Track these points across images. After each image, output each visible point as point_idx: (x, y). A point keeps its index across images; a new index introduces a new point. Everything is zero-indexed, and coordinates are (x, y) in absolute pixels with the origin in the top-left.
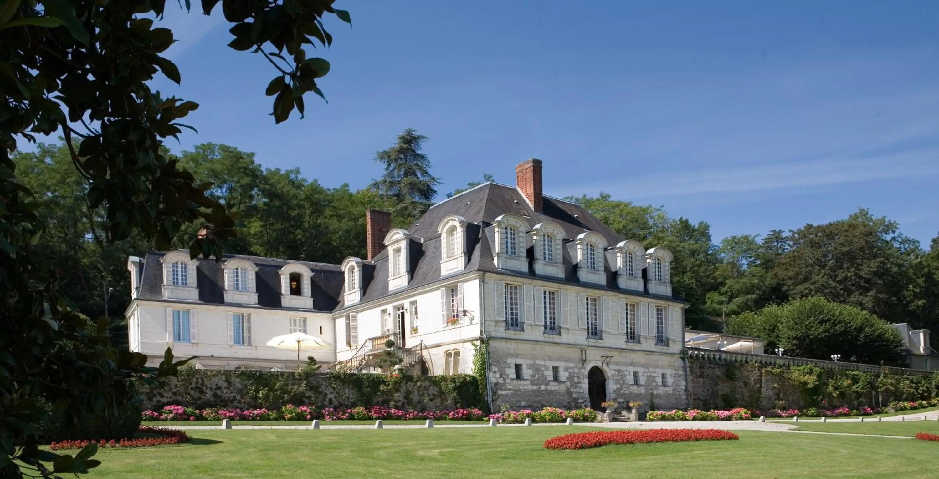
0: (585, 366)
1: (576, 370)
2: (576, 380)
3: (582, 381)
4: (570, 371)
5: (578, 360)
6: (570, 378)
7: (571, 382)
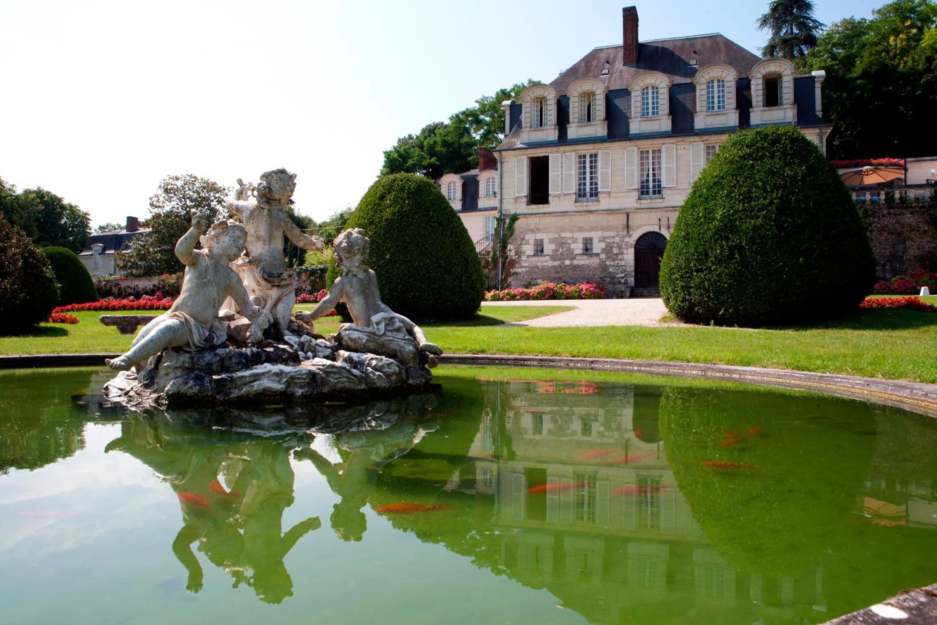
0: (630, 233)
1: (617, 240)
2: (615, 251)
3: (625, 252)
4: (608, 241)
5: (621, 227)
6: (608, 250)
7: (607, 254)
